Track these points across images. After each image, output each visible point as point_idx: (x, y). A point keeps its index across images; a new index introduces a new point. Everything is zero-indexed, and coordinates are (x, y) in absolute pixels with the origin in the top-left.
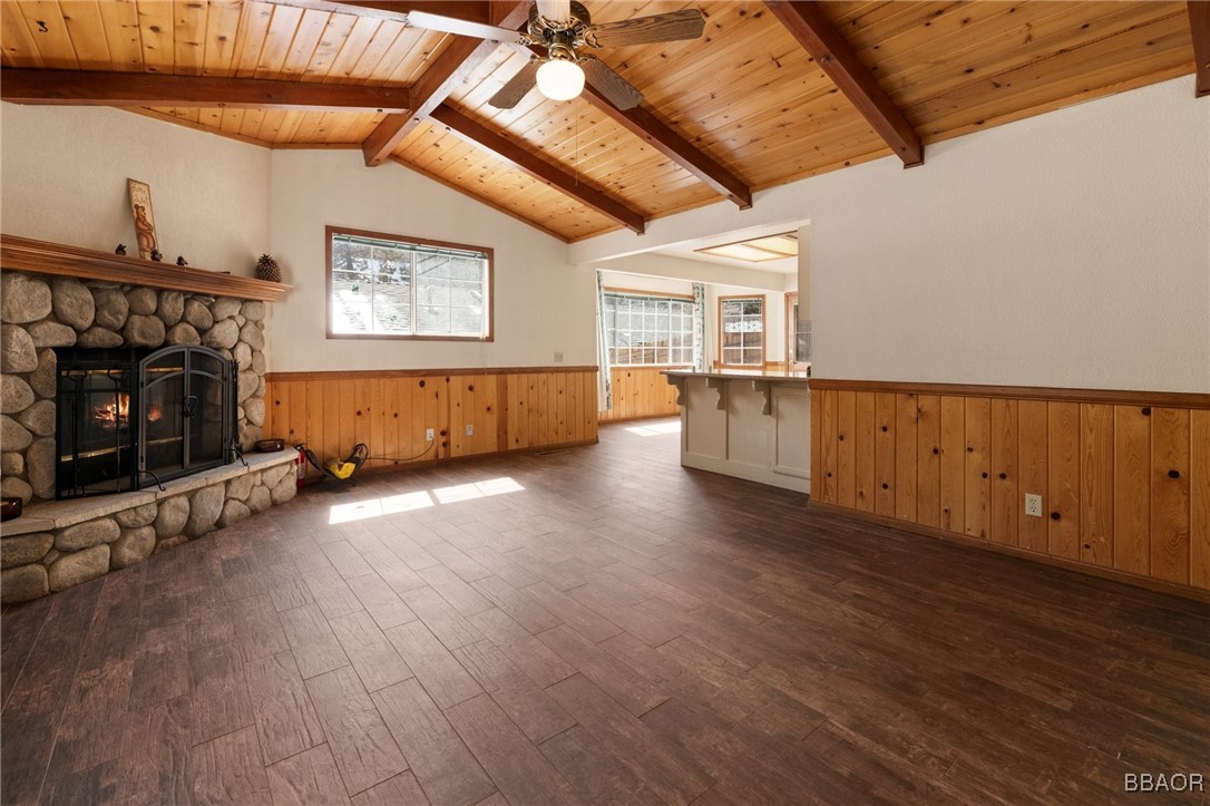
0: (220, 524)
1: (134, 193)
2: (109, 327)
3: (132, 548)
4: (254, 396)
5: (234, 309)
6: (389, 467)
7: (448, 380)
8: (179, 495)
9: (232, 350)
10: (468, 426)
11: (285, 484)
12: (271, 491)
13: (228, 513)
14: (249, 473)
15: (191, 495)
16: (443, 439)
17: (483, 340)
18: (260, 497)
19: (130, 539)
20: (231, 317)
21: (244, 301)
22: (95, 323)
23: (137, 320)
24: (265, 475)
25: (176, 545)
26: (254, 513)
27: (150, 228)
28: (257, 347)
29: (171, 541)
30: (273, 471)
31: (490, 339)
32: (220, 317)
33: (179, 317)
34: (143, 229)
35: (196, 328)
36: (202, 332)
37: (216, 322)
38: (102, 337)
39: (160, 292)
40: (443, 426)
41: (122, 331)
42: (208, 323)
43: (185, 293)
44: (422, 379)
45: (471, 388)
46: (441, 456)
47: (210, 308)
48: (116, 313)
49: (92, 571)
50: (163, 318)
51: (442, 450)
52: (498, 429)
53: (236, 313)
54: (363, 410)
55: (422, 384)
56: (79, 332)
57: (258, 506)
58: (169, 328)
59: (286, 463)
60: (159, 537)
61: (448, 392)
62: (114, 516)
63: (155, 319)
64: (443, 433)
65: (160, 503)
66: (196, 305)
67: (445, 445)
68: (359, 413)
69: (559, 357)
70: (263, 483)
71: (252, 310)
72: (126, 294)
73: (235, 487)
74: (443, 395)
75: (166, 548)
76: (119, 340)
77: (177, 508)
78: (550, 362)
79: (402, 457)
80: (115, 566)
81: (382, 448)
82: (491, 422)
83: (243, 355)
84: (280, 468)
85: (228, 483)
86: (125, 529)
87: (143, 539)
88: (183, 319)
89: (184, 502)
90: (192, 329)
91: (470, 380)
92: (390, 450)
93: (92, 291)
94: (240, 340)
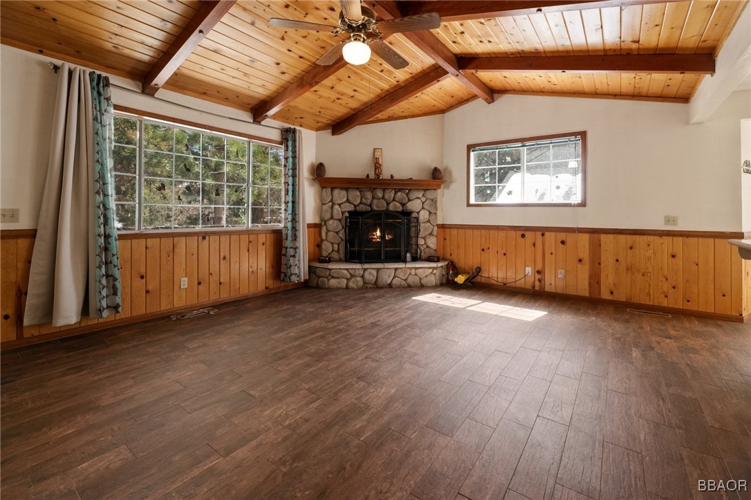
0: (390, 285)
1: (376, 153)
2: (365, 204)
3: (353, 283)
4: (431, 234)
5: (420, 194)
6: (500, 286)
7: (543, 235)
8: (372, 269)
9: (418, 213)
10: (559, 271)
11: (428, 278)
12: (420, 279)
13: (394, 282)
14: (405, 268)
15: (378, 270)
16: (538, 276)
17: (574, 206)
18: (412, 280)
19: (353, 280)
20: (418, 198)
21: (425, 190)
22: (361, 203)
23: (375, 201)
24: (417, 270)
25: (370, 288)
26: (409, 286)
27: (380, 165)
28: (433, 211)
29: (369, 286)
30: (421, 270)
31: (583, 204)
32: (411, 198)
33: (392, 199)
34: (377, 165)
35: (400, 203)
36: (403, 205)
37: (409, 200)
38: (362, 208)
39: (384, 190)
40: (539, 267)
41: (370, 205)
42: (404, 201)
43: (395, 189)
44: (523, 232)
45: (563, 242)
46: (537, 288)
47: (407, 195)
48: (366, 199)
49: (339, 286)
50: (385, 200)
51: (537, 283)
52: (590, 278)
53: (420, 196)
54: (485, 248)
55: (523, 236)
56: (355, 206)
57: (411, 284)
58: (388, 204)
59: (430, 268)
60: (364, 283)
61: (543, 244)
62: (347, 269)
63: (382, 200)
64: (539, 272)
65: (365, 270)
66: (399, 194)
67: (540, 280)
68: (483, 250)
69: (668, 220)
70: (416, 274)
71: (430, 194)
72: (372, 192)
73: (399, 271)
74: (539, 245)
75: (366, 288)
76: (369, 209)
77: (370, 274)
78: (660, 226)
79: (509, 281)
80: (347, 287)
81: (495, 272)
82: (583, 273)
83: (424, 215)
84: (426, 270)
85: (396, 269)
86: (352, 276)
87: (358, 281)
88: (394, 200)
89: (374, 272)
90: (398, 204)
91: (562, 236)
92: (501, 275)
93: (360, 192)
94: (423, 208)
